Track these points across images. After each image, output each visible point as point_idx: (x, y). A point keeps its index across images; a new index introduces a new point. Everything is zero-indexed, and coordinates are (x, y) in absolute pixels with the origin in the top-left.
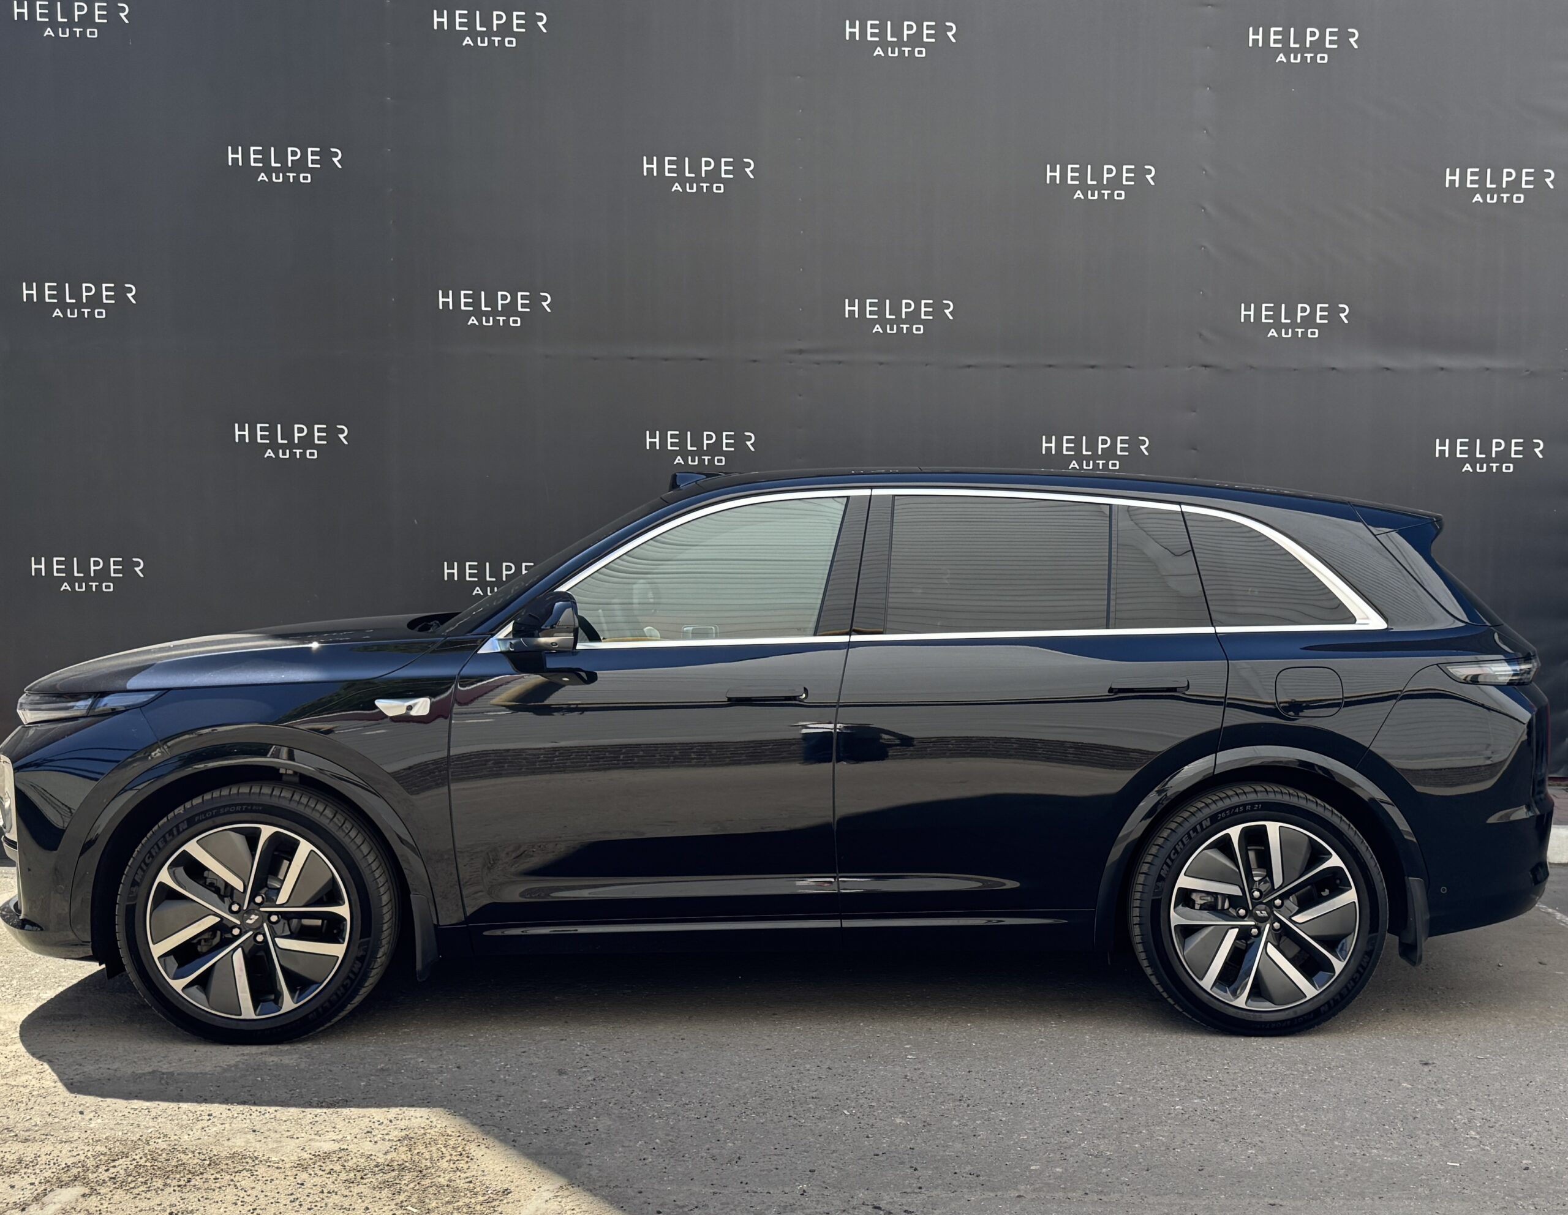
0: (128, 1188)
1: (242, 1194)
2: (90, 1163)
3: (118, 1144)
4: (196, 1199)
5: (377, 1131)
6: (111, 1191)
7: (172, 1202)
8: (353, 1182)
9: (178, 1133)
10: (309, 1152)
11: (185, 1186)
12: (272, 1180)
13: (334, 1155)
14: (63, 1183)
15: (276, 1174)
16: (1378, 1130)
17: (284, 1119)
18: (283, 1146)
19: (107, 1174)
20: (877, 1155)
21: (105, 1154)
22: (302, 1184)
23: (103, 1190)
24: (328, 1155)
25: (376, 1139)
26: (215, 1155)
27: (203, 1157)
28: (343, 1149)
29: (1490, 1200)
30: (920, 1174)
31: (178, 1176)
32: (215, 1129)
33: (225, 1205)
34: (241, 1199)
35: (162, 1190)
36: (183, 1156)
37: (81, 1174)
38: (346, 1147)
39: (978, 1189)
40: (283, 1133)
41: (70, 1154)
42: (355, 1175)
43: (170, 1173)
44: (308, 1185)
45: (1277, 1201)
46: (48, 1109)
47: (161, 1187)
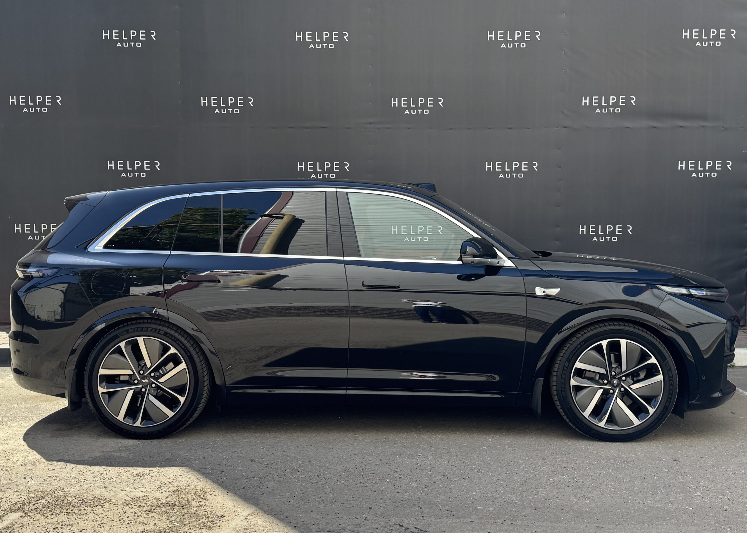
0: (43, 513)
1: (96, 516)
2: (26, 502)
3: (40, 493)
4: (74, 519)
5: (163, 488)
6: (35, 515)
7: (63, 520)
8: (150, 511)
9: (69, 488)
10: (130, 497)
11: (70, 512)
12: (112, 510)
13: (142, 499)
14: (12, 511)
15: (113, 507)
16: (651, 492)
17: (119, 482)
18: (117, 494)
19: (33, 507)
20: (403, 501)
21: (34, 498)
22: (125, 512)
23: (31, 514)
24: (139, 499)
25: (162, 491)
26: (85, 498)
27: (79, 499)
28: (146, 496)
29: (707, 525)
30: (423, 510)
31: (67, 508)
32: (86, 486)
33: (88, 522)
34: (96, 519)
35: (59, 514)
36: (70, 498)
37: (21, 507)
38: (147, 495)
39: (451, 518)
40: (119, 488)
41: (18, 497)
42: (151, 508)
43: (63, 506)
44: (128, 512)
45: (600, 525)
46: (9, 476)
47: (58, 513)
